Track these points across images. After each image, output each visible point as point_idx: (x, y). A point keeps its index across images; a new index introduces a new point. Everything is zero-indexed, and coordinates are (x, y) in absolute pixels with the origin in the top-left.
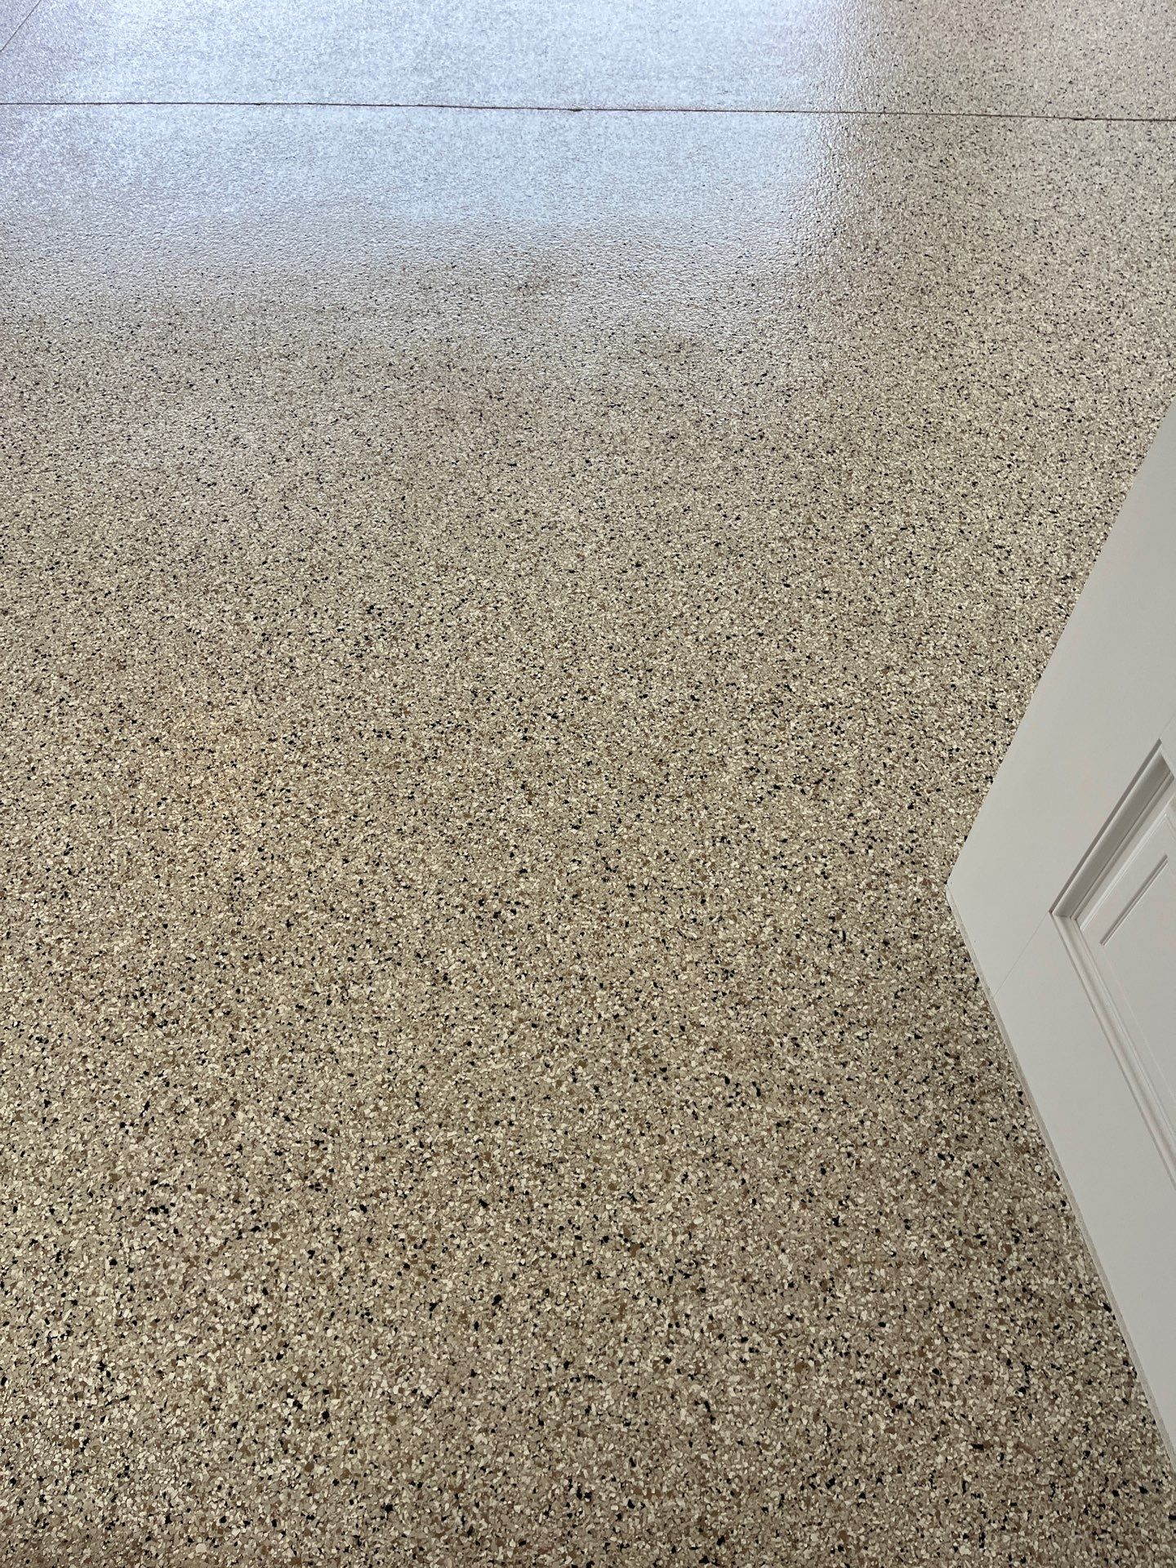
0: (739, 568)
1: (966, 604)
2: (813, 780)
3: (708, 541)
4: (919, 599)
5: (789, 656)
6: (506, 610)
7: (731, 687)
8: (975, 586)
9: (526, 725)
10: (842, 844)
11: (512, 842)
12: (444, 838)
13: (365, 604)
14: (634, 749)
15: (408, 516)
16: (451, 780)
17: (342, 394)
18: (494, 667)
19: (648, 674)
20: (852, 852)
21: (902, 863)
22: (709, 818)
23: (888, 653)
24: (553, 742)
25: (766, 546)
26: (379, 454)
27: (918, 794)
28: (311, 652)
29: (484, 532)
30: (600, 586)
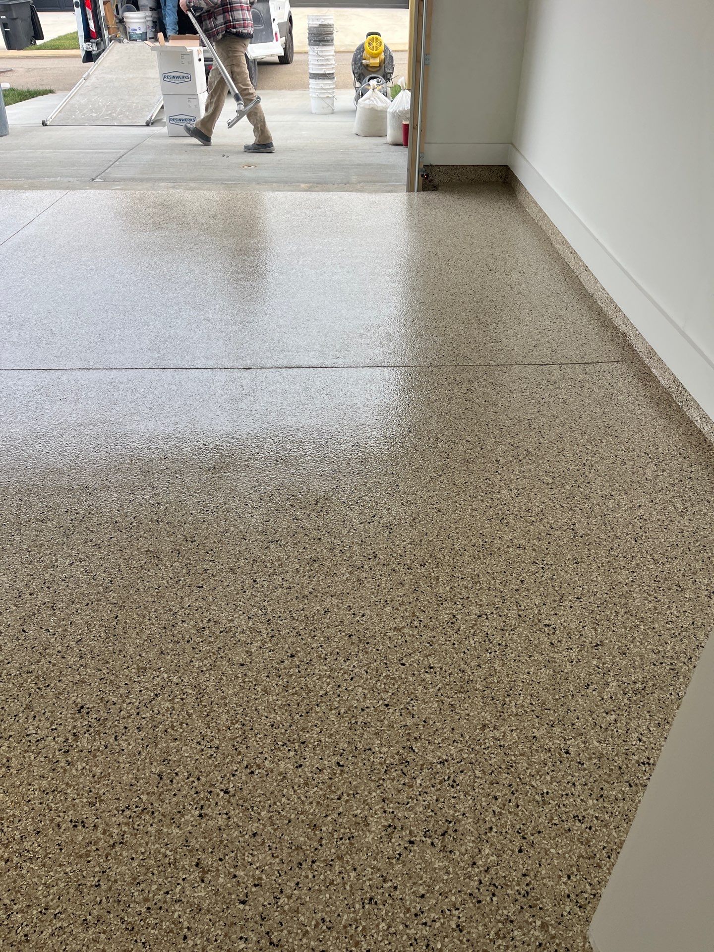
0: (367, 653)
1: (532, 669)
2: (440, 832)
3: (343, 634)
4: (498, 668)
5: (409, 722)
6: (190, 700)
7: (368, 752)
8: (536, 656)
9: (202, 803)
10: (471, 894)
11: (186, 924)
12: (124, 926)
13: (76, 705)
14: (293, 816)
15: (119, 630)
16: (135, 864)
17: (79, 544)
18: (178, 751)
19: (302, 746)
20: (479, 902)
21: (522, 908)
22: (358, 879)
23: (483, 713)
24: (225, 816)
25: (385, 635)
26: (101, 585)
27: (524, 838)
28: (26, 751)
29: (176, 639)
30: (263, 676)
